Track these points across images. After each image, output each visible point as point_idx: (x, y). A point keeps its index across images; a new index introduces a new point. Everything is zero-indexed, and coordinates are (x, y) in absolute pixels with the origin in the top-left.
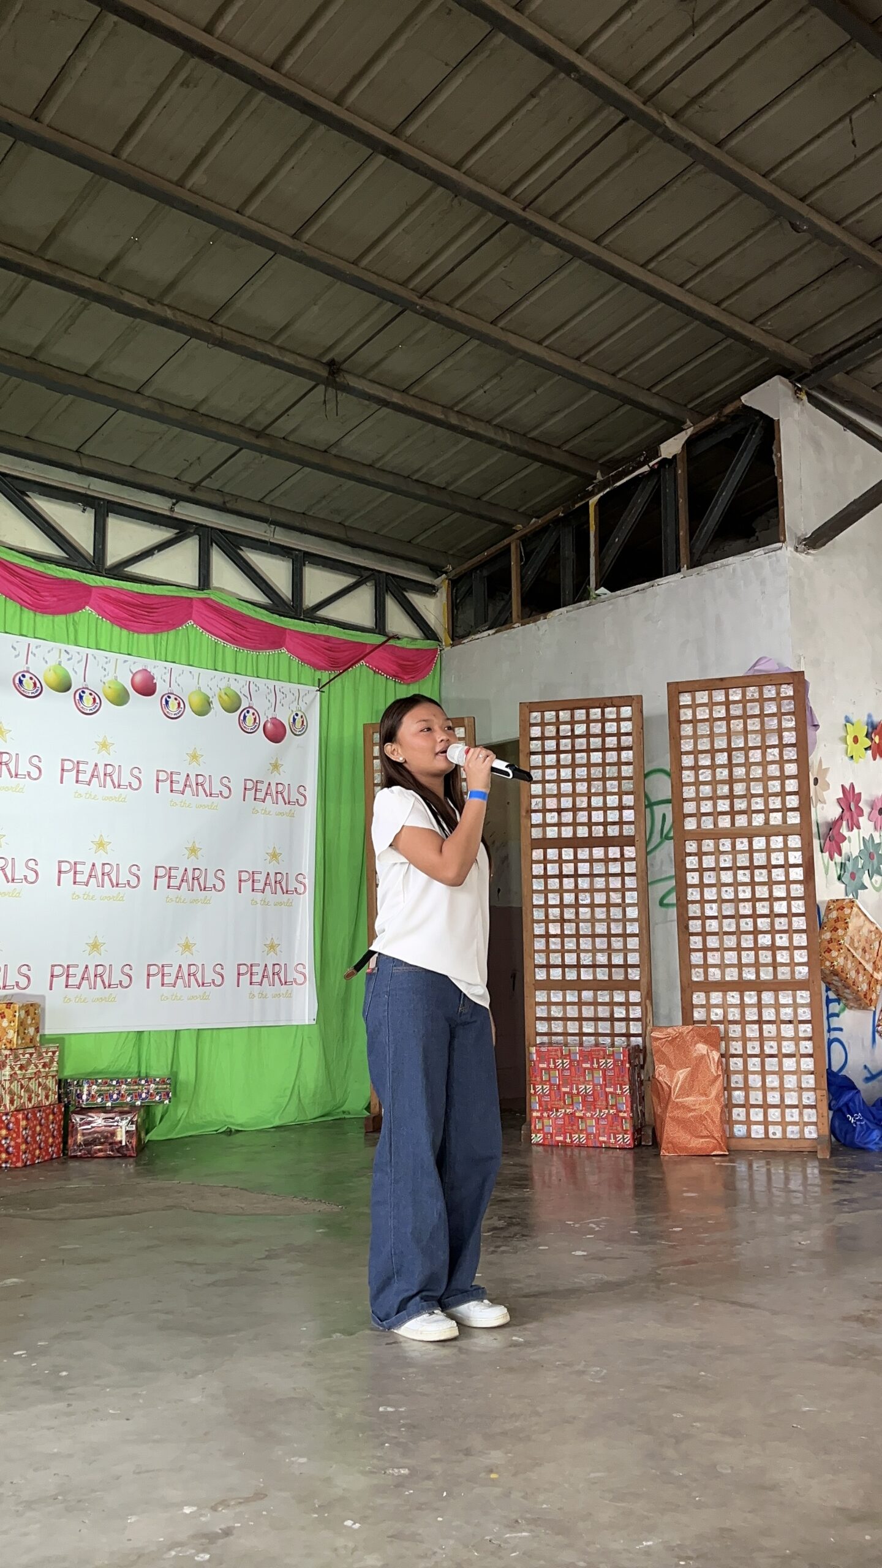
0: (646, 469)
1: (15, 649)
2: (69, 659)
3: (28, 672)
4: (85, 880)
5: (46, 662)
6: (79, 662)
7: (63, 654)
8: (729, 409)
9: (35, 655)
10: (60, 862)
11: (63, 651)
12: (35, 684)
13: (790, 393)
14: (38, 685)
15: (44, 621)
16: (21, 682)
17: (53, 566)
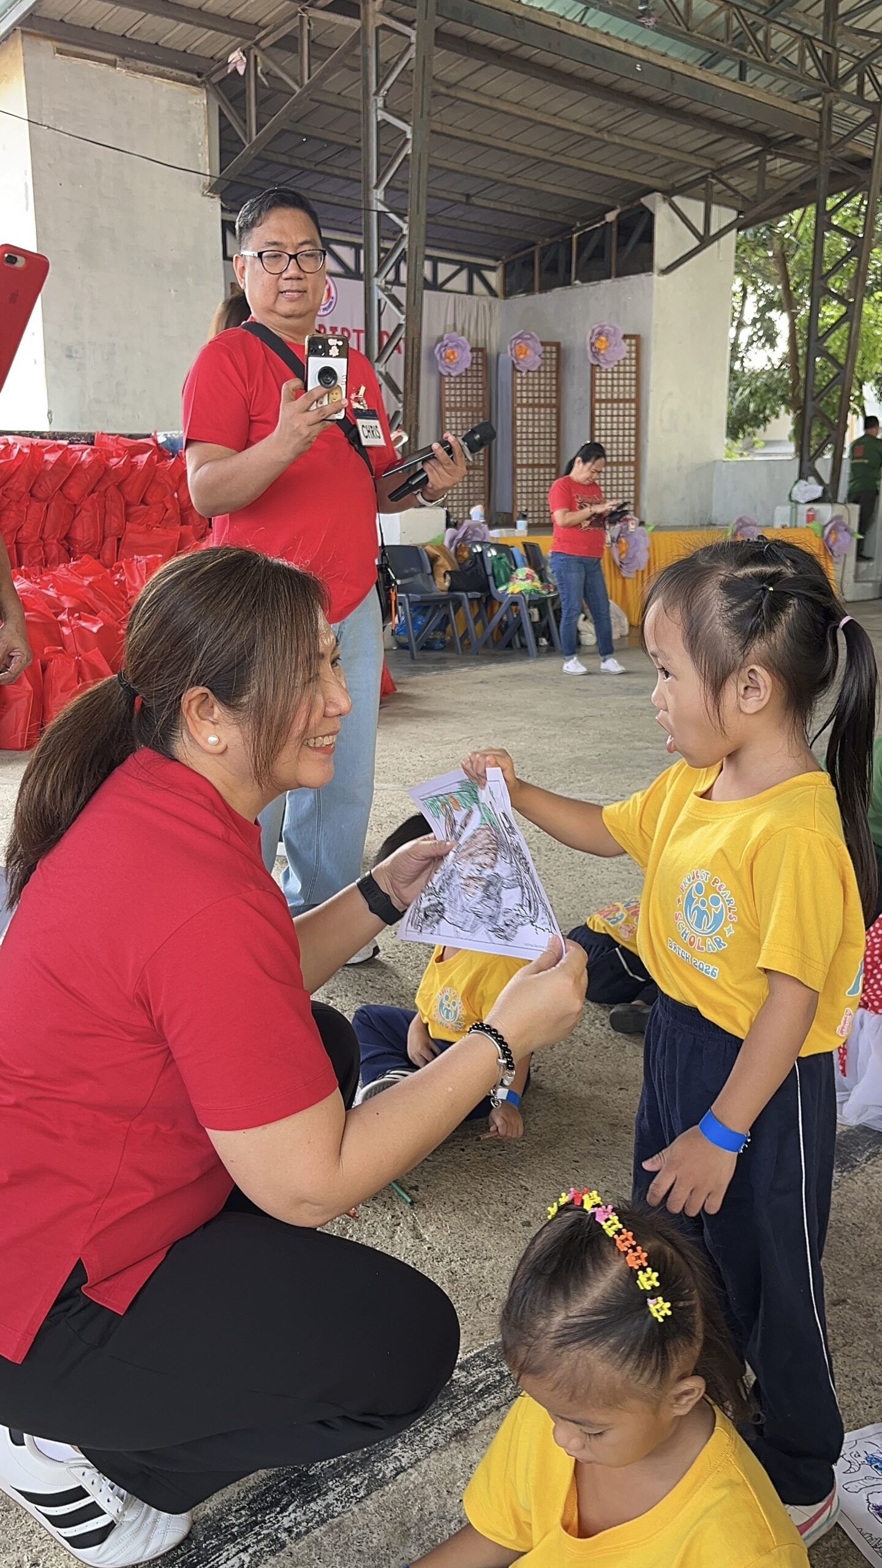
0: (598, 225)
8: (636, 204)
13: (661, 199)
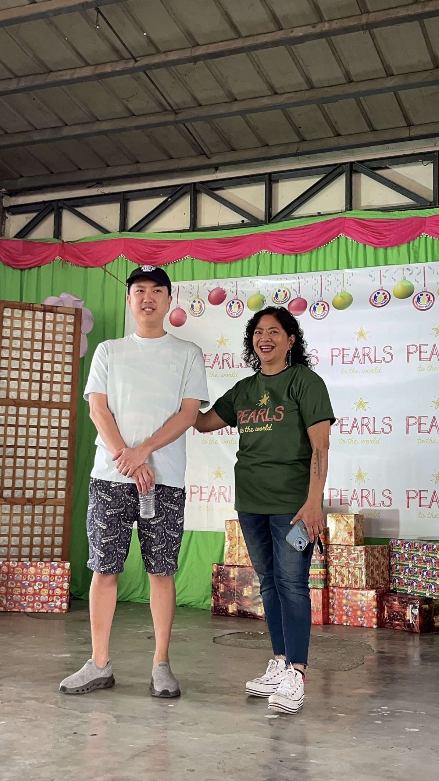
1: (371, 276)
2: (411, 274)
3: (382, 290)
4: (428, 430)
5: (395, 280)
6: (418, 274)
7: (407, 273)
9: (385, 277)
10: (408, 418)
11: (405, 269)
12: (385, 297)
14: (388, 297)
15: (392, 252)
16: (375, 297)
17: (397, 213)
